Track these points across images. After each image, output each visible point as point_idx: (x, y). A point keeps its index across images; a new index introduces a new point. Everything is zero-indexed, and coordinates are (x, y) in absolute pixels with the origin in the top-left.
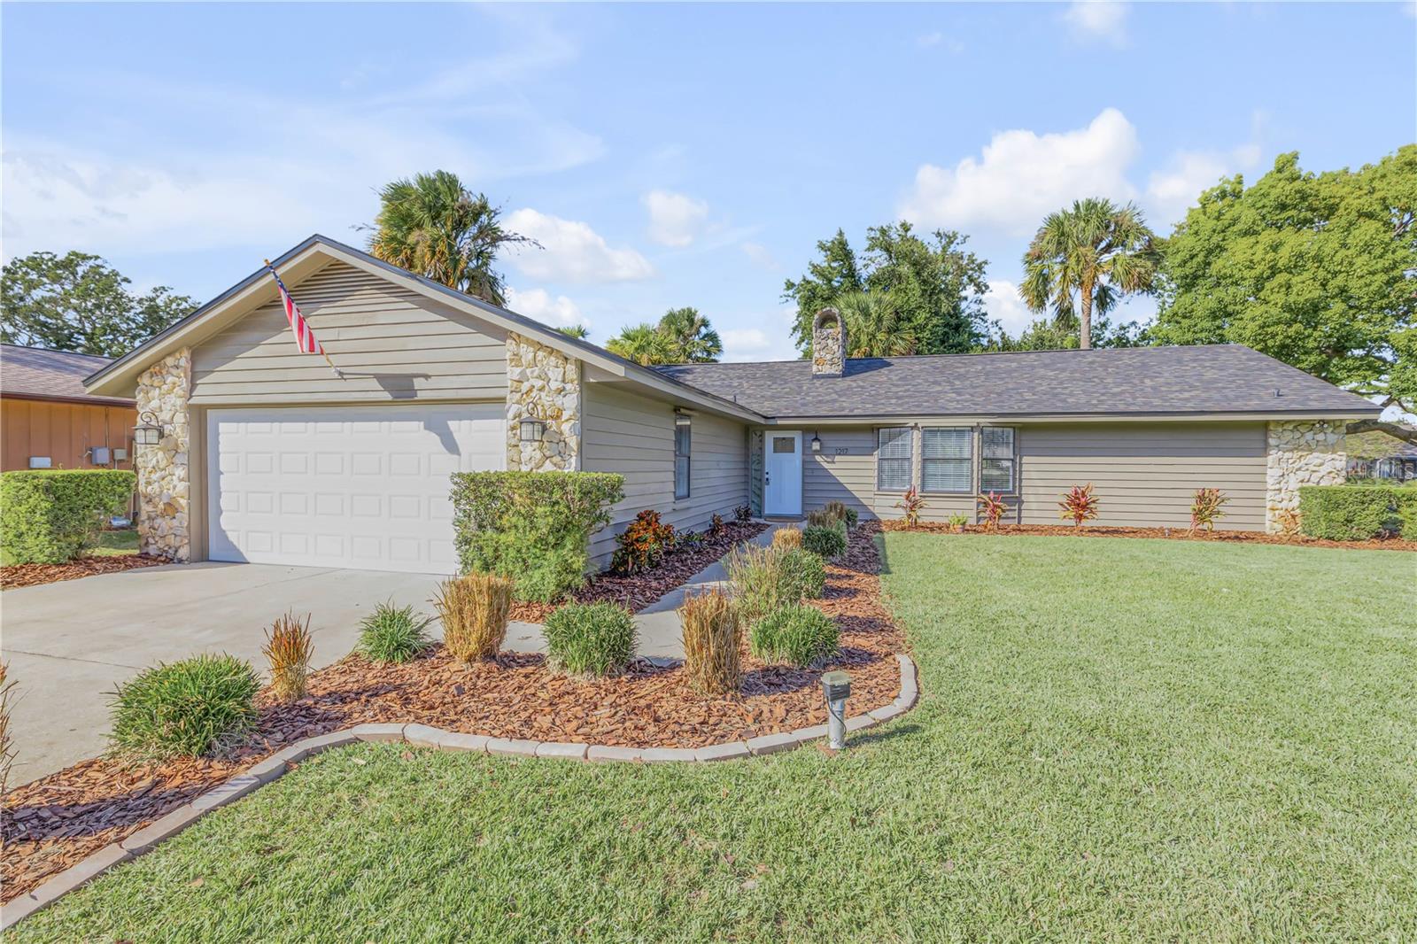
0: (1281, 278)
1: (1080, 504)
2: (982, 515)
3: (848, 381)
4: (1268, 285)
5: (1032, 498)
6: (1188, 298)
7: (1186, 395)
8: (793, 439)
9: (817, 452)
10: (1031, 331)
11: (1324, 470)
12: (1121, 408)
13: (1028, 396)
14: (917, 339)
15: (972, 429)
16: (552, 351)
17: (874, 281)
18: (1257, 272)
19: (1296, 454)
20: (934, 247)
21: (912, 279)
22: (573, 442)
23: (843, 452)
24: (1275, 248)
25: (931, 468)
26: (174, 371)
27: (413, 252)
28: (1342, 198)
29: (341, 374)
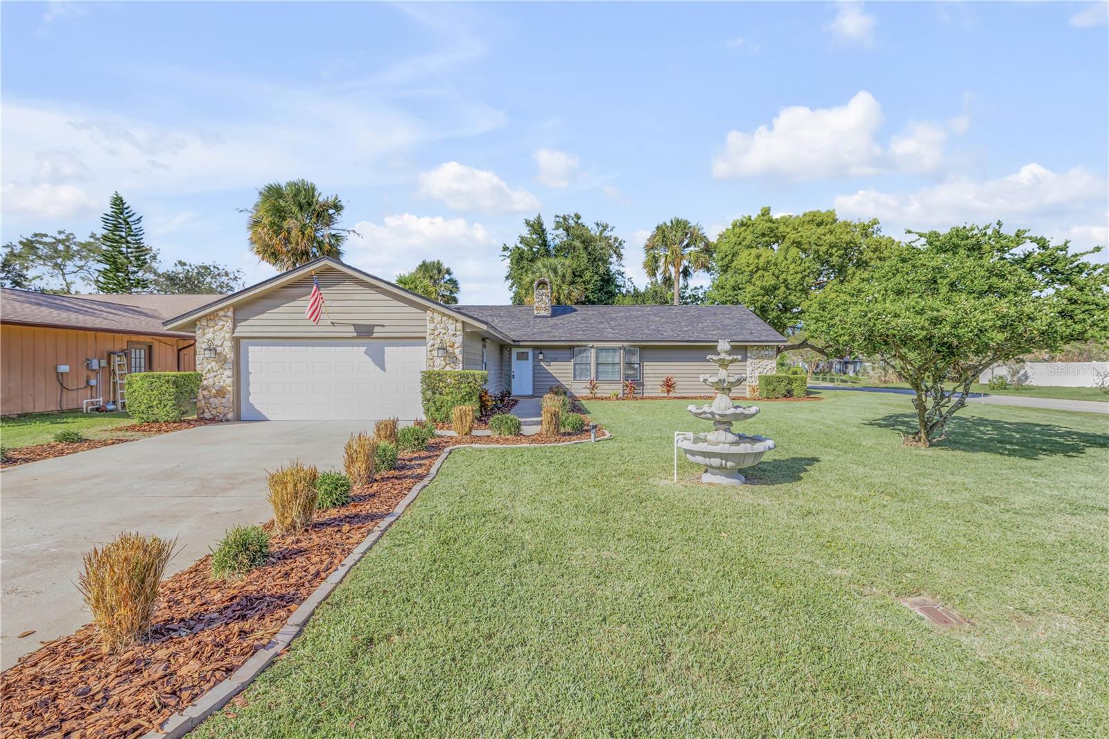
0: (760, 273)
1: (669, 385)
2: (625, 392)
3: (555, 320)
4: (755, 276)
5: (648, 383)
6: (723, 278)
7: (715, 332)
8: (527, 353)
9: (541, 360)
10: (649, 286)
11: (768, 367)
12: (687, 339)
13: (646, 331)
14: (586, 289)
15: (620, 348)
16: (450, 317)
17: (559, 249)
18: (750, 268)
19: (758, 360)
20: (595, 231)
21: (581, 251)
22: (460, 357)
23: (555, 360)
24: (758, 257)
25: (601, 369)
26: (224, 319)
27: (289, 233)
28: (788, 233)
29: (332, 323)
